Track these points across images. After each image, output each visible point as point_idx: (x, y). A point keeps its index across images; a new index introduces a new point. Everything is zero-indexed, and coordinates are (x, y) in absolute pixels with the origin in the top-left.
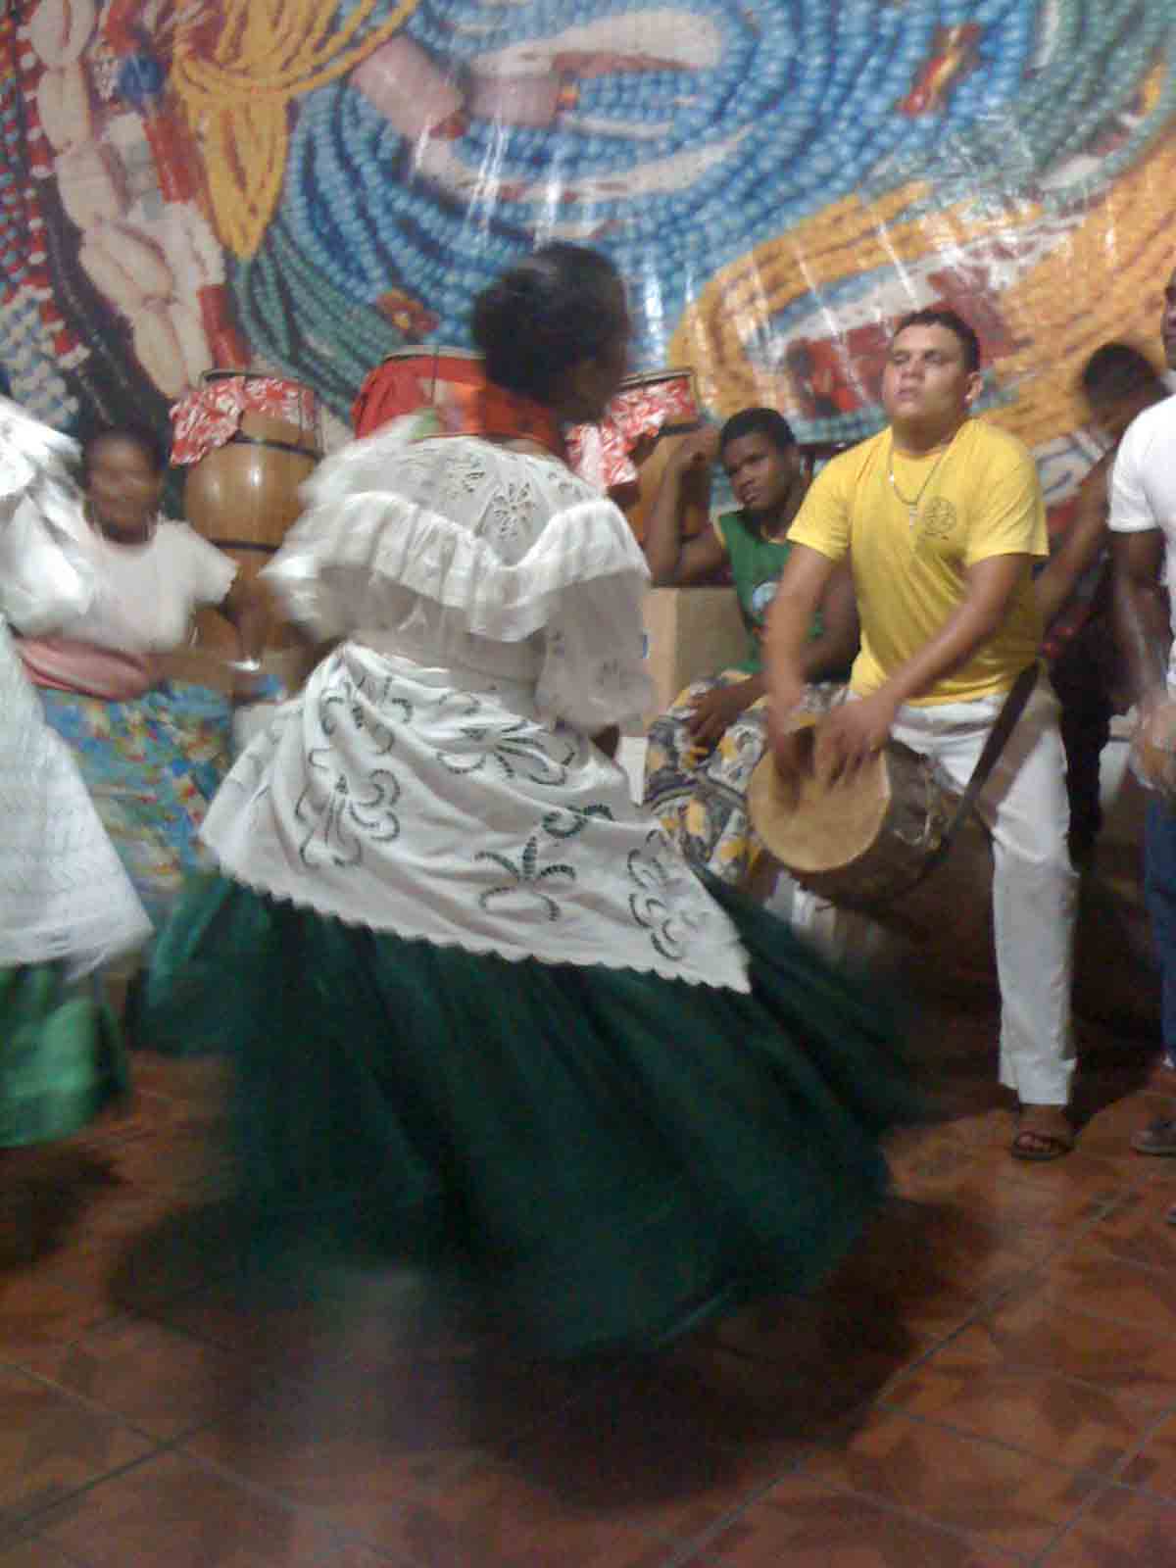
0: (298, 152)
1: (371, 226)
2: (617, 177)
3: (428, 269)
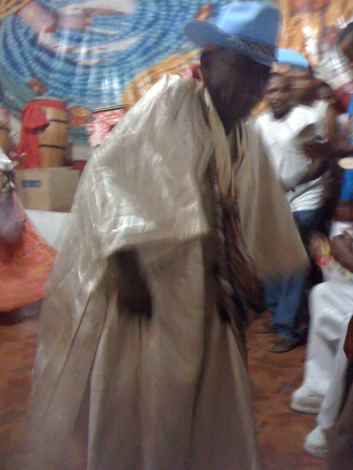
0: (1, 36)
1: (26, 59)
2: (103, 46)
3: (45, 72)
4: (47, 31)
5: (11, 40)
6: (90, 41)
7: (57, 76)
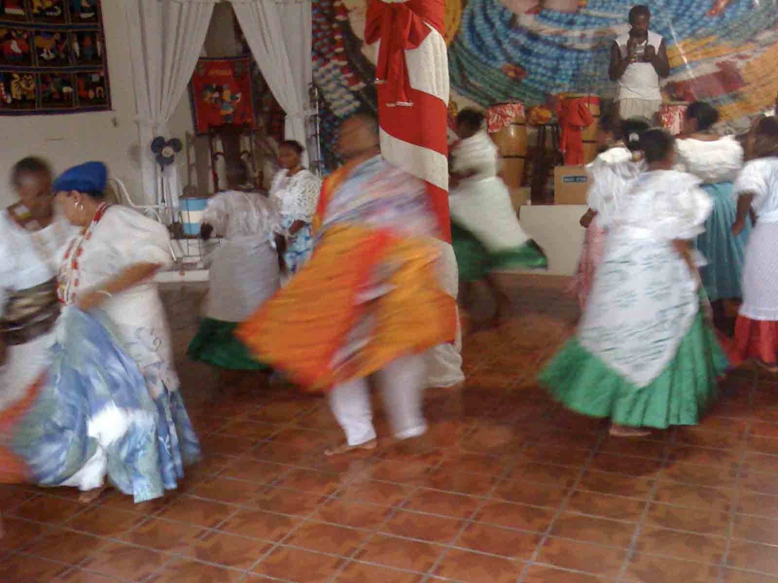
0: (466, 17)
1: (499, 43)
3: (524, 57)
4: (529, 12)
5: (479, 21)
6: (585, 24)
7: (541, 61)
